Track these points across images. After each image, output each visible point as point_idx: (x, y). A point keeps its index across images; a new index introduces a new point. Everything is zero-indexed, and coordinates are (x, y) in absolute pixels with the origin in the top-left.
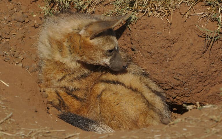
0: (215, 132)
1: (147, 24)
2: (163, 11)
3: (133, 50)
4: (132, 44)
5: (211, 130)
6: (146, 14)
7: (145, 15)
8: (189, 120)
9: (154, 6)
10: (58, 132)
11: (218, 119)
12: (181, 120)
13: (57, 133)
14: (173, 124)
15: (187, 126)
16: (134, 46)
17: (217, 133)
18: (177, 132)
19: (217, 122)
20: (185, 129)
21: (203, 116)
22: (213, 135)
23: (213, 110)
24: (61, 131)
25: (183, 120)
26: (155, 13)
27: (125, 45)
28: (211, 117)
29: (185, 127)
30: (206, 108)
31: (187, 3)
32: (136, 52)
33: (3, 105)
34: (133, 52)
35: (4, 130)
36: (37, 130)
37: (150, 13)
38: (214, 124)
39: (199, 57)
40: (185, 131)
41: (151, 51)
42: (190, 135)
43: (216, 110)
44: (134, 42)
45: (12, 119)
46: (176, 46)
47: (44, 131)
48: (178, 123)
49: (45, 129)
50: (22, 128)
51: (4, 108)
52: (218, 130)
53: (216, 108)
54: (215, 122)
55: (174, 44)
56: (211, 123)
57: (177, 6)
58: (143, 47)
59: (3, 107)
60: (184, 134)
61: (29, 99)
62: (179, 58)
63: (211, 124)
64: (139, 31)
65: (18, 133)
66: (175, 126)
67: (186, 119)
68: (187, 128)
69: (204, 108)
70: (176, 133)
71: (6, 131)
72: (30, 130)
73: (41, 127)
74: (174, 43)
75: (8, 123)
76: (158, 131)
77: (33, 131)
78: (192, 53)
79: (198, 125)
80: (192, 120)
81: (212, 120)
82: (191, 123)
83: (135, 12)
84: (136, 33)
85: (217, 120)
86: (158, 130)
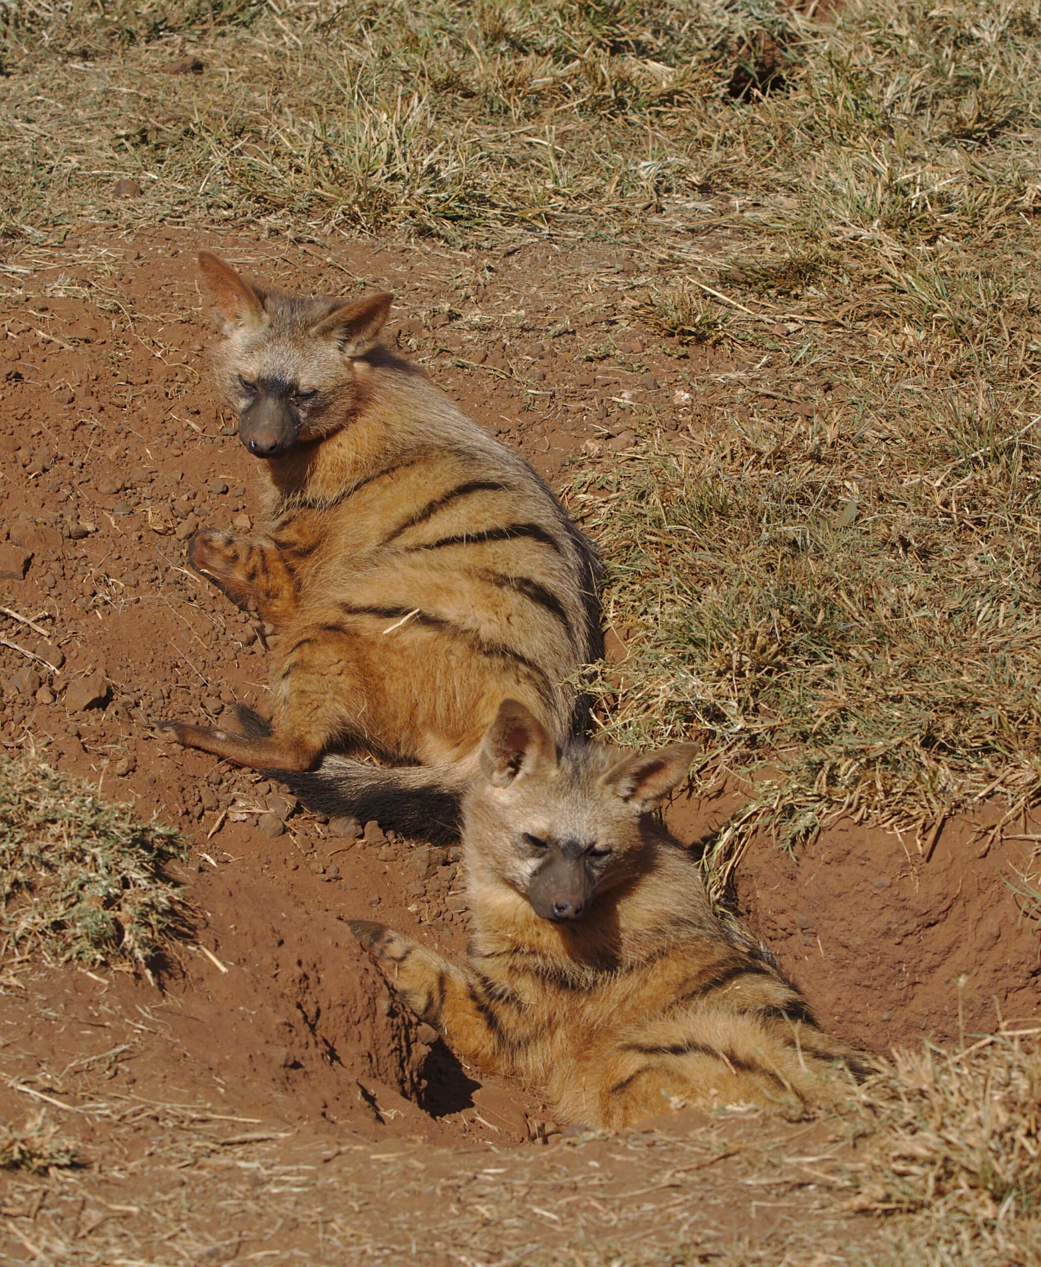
2: (914, 813)
31: (1007, 794)
39: (1018, 985)
41: (851, 942)
46: (941, 935)
55: (933, 929)
57: (969, 801)
58: (827, 924)
62: (946, 978)
64: (820, 869)
74: (931, 925)
78: (993, 967)
84: (810, 876)
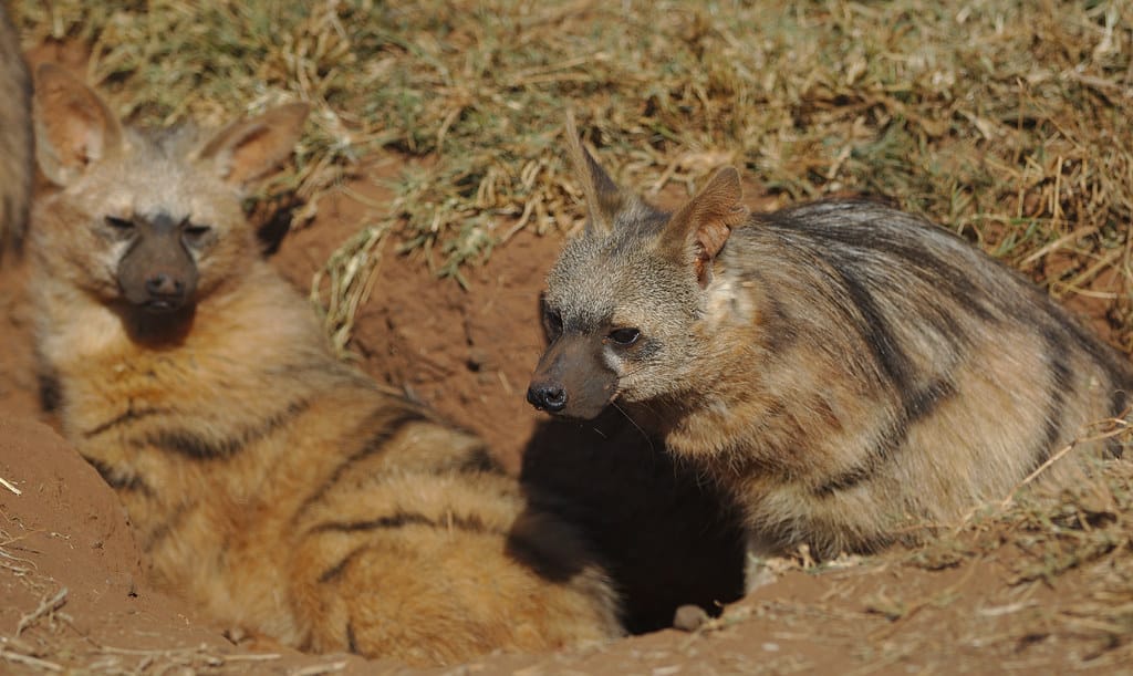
0: (895, 656)
1: (532, 264)
3: (474, 367)
4: (470, 343)
5: (878, 649)
6: (527, 224)
7: (523, 229)
8: (779, 612)
9: (562, 191)
10: (255, 664)
11: (899, 606)
12: (754, 612)
13: (248, 665)
14: (721, 628)
15: (778, 635)
16: (476, 353)
17: (905, 659)
18: (740, 657)
19: (895, 619)
20: (770, 647)
21: (832, 598)
22: (888, 667)
23: (870, 577)
24: (265, 661)
25: (761, 612)
26: (564, 220)
27: (441, 348)
28: (868, 601)
29: (771, 640)
30: (838, 571)
31: (685, 184)
32: (486, 376)
33: (14, 562)
34: (473, 377)
35: (40, 654)
36: (168, 654)
37: (545, 222)
38: (883, 627)
40: (773, 655)
42: (797, 667)
43: (881, 575)
44: (477, 336)
45: (61, 614)
47: (197, 656)
48: (740, 623)
49: (200, 652)
50: (107, 649)
51: (19, 572)
52: (906, 650)
53: (881, 569)
54: (886, 621)
56: (871, 624)
58: (513, 355)
59: (14, 571)
60: (774, 664)
61: (100, 546)
63: (871, 627)
64: (500, 294)
65: (95, 665)
66: (731, 634)
67: (767, 608)
68: (779, 641)
69: (831, 568)
70: (738, 661)
71: (45, 656)
72: (145, 656)
73: (181, 643)
75: (46, 629)
76: (659, 655)
77: (156, 659)
79: (819, 633)
80: (792, 612)
81: (871, 611)
82: (792, 623)
83: (482, 219)
84: (486, 301)
85: (895, 611)
86: (660, 650)
